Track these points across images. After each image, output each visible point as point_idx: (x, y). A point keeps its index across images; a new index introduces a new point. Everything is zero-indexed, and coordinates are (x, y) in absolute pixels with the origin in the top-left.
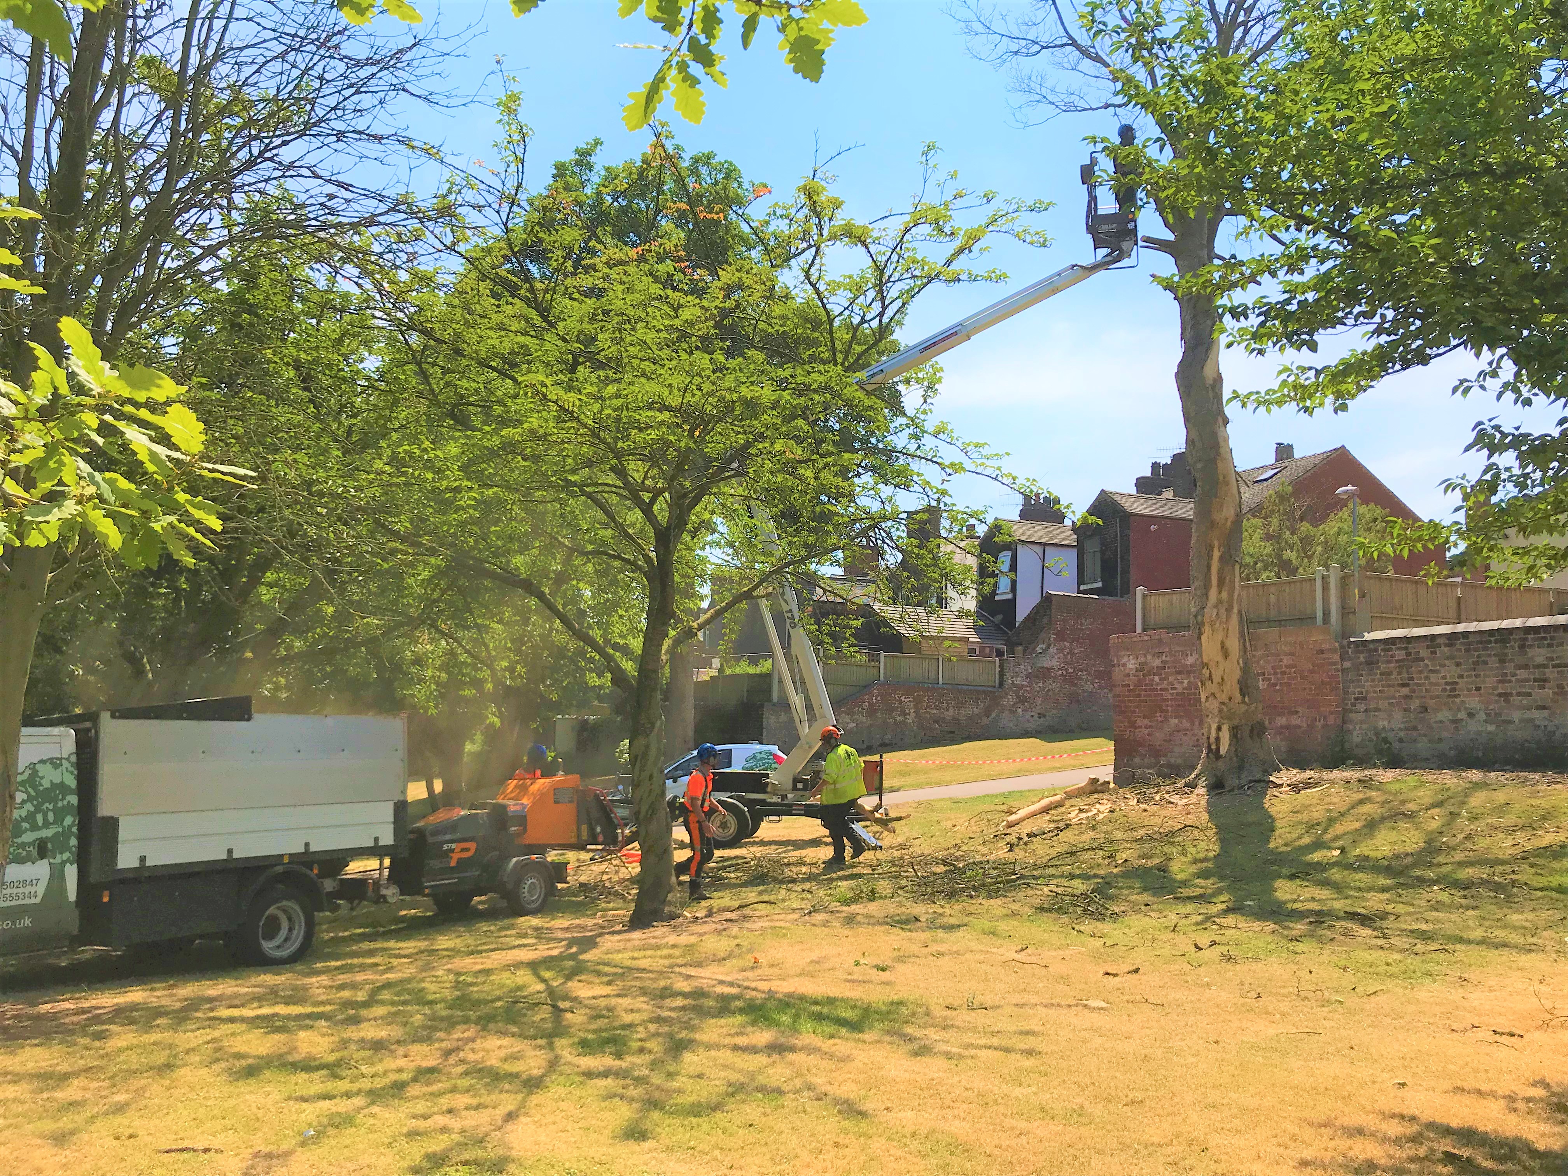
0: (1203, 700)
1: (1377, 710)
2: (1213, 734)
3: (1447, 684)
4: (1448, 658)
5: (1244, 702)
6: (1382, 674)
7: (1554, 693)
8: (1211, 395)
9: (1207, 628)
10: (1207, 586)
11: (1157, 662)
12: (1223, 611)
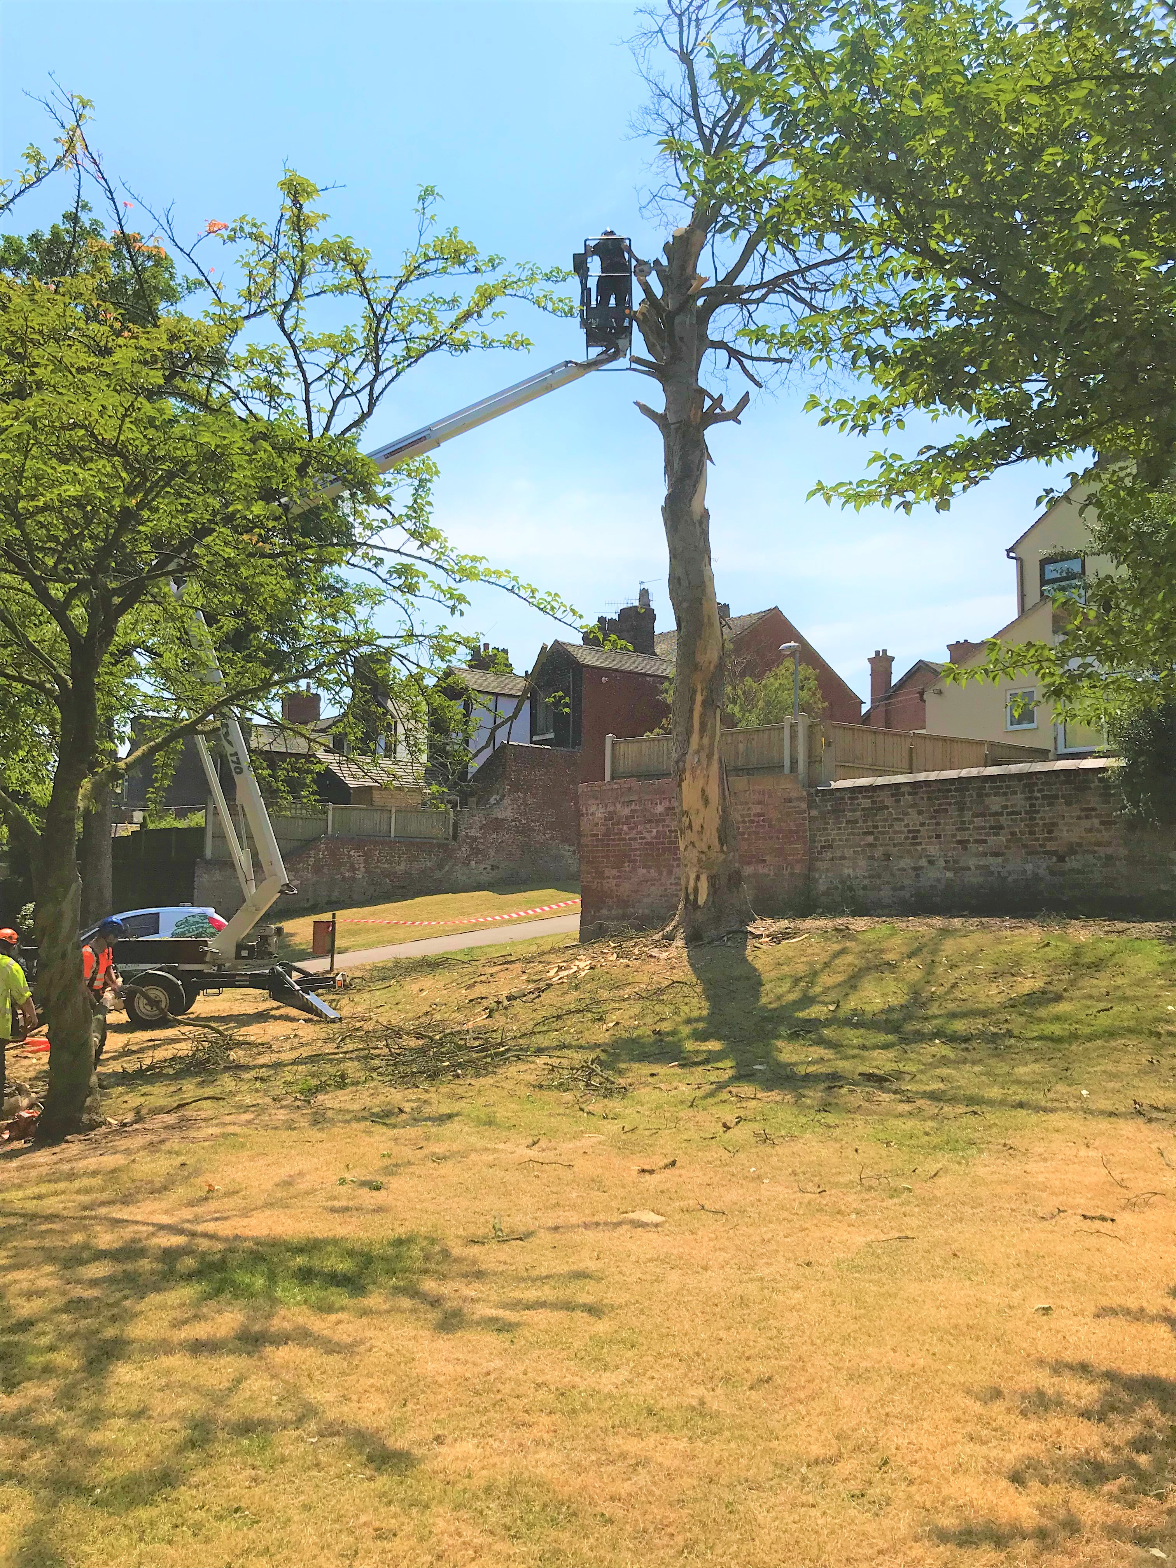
0: (682, 848)
1: (843, 858)
2: (692, 883)
3: (909, 831)
4: (911, 806)
5: (722, 851)
6: (848, 822)
7: (1008, 841)
8: (698, 530)
9: (688, 775)
10: (689, 732)
11: (626, 811)
12: (703, 756)
